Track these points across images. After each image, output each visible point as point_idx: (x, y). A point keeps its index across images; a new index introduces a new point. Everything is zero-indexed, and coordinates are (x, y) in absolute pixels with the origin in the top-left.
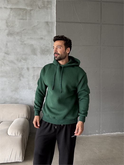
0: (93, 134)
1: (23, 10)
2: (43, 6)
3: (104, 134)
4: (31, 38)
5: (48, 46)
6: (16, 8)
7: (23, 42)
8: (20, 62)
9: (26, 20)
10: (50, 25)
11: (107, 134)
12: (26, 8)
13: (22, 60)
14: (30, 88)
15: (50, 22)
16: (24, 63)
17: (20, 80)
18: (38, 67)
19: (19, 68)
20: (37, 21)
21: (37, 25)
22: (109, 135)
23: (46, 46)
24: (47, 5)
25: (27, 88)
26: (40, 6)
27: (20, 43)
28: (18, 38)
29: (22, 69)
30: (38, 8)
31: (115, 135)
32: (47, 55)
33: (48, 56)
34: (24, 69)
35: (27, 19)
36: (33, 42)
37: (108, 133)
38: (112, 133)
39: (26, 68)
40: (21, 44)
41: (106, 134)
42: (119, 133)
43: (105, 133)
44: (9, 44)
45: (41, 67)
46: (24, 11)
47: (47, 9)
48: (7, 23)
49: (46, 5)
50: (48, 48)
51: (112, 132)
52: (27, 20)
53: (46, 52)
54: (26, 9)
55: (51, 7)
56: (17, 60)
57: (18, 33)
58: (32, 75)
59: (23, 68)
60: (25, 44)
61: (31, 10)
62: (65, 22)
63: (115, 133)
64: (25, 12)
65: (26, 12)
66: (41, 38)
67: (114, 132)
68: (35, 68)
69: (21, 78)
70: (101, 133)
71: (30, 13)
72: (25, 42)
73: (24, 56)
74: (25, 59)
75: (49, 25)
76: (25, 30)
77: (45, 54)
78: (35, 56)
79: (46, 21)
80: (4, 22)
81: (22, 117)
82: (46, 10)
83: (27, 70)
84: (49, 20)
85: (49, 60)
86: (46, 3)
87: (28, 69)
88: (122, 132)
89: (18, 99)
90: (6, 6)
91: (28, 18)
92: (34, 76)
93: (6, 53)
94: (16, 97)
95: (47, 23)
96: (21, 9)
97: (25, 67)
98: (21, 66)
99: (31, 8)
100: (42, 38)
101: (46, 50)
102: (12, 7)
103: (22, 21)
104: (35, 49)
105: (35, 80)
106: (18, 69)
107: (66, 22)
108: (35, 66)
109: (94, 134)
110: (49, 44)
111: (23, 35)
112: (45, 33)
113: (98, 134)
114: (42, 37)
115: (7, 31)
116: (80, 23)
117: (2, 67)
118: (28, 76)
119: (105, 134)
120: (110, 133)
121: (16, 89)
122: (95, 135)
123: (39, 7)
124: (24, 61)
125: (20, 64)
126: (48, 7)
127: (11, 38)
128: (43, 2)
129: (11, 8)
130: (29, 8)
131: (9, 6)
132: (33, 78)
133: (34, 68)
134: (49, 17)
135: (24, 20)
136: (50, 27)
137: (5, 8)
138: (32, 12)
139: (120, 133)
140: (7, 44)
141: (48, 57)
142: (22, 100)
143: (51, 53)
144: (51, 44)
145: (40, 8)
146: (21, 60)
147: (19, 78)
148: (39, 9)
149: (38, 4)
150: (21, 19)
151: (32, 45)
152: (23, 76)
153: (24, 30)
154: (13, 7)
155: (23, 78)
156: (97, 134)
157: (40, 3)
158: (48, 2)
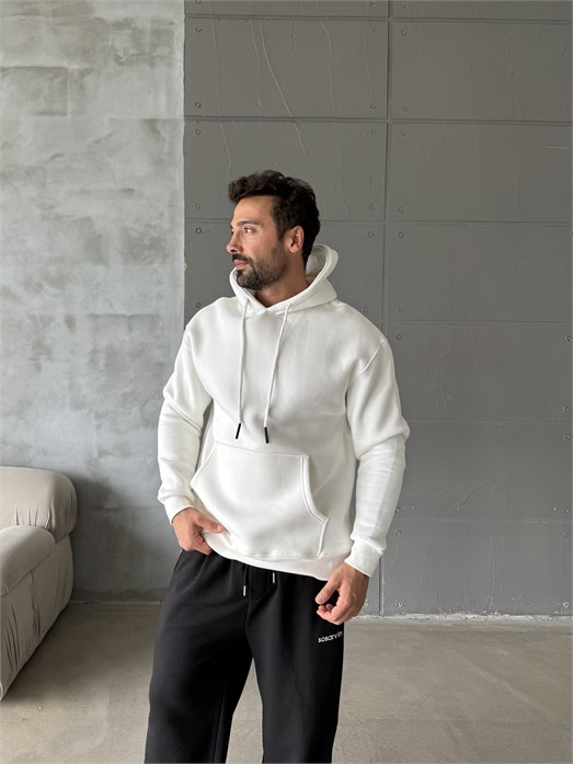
1: (50, 75)
2: (133, 51)
3: (397, 618)
4: (83, 192)
5: (153, 223)
6: (21, 68)
7: (51, 207)
8: (38, 292)
9: (64, 114)
10: (165, 132)
11: (413, 616)
12: (65, 64)
13: (46, 286)
14: (78, 405)
15: (165, 121)
16: (55, 296)
17: (39, 368)
18: (113, 312)
19: (32, 317)
20: (112, 120)
21: (110, 135)
22: (419, 623)
23: (148, 226)
24: (154, 46)
25: (68, 401)
26: (121, 54)
27: (37, 212)
29: (47, 321)
30: (112, 62)
31: (450, 625)
32: (151, 263)
33: (156, 265)
34: (53, 325)
35: (69, 110)
36: (94, 209)
37: (420, 616)
38: (437, 617)
39: (60, 320)
40: (44, 218)
41: (409, 616)
42: (470, 616)
43: (401, 614)
45: (124, 316)
46: (57, 76)
47: (152, 65)
49: (147, 50)
50: (155, 235)
51: (437, 612)
52: (69, 116)
53: (146, 252)
54: (65, 69)
55: (171, 53)
56: (27, 283)
57: (29, 172)
58: (89, 350)
59: (51, 319)
60: (58, 218)
61: (83, 73)
62: (223, 119)
63: (450, 617)
64: (58, 80)
65: (64, 83)
66: (124, 190)
67: (448, 613)
68: (100, 320)
69: (43, 362)
70: (386, 614)
71: (82, 87)
72: (59, 210)
73: (53, 270)
74: (60, 282)
75: (158, 132)
76: (57, 159)
77: (144, 259)
78: (100, 269)
79: (147, 116)
81: (33, 522)
82: (148, 68)
83: (64, 328)
84: (163, 113)
85: (159, 282)
86: (148, 39)
87: (70, 322)
88: (482, 615)
89: (30, 448)
91: (71, 106)
92: (94, 352)
94: (22, 441)
95: (152, 125)
96: (42, 70)
97: (59, 313)
98: (41, 312)
99: (87, 66)
100: (129, 192)
101: (147, 242)
102: (6, 65)
103: (46, 119)
104: (100, 236)
105: (101, 371)
106: (29, 321)
107: (230, 119)
108: (100, 309)
110: (161, 214)
111: (49, 181)
112: (142, 167)
113: (370, 614)
114: (131, 187)
116: (293, 119)
118: (72, 352)
119: (401, 617)
120: (429, 616)
121: (22, 408)
123: (117, 59)
124: (52, 290)
125: (36, 304)
126: (155, 54)
128: (137, 36)
129: (2, 70)
130: (74, 66)
132: (93, 362)
133: (95, 317)
134: (162, 99)
135: (56, 118)
136: (164, 140)
138: (89, 80)
139: (476, 616)
141: (155, 270)
142: (44, 452)
143: (168, 256)
144: (166, 214)
145: (121, 64)
146: (41, 286)
147: (34, 359)
148: (118, 67)
149: (112, 46)
150: (43, 113)
151: (87, 221)
152: (48, 352)
153: (54, 157)
154: (12, 65)
155: (51, 359)
156: (365, 617)
157: (121, 42)
158: (157, 33)
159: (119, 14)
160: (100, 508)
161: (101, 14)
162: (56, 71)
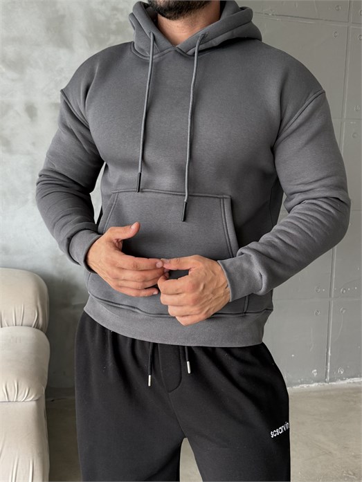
0: (298, 384)
3: (340, 383)
5: (121, 6)
11: (351, 380)
16: (13, 80)
22: (359, 385)
29: (5, 108)
34: (11, 113)
37: (356, 380)
39: (20, 108)
41: (348, 380)
43: (342, 380)
59: (9, 107)
70: (331, 380)
73: (10, 51)
74: (18, 65)
81: (19, 322)
83: (25, 117)
87: (31, 110)
97: (19, 100)
101: (113, 27)
104: (63, 17)
109: (302, 383)
113: (318, 382)
118: (34, 144)
119: (343, 382)
122: (305, 386)
152: (8, 144)
155: (10, 151)
156: (313, 385)
160: (67, 305)
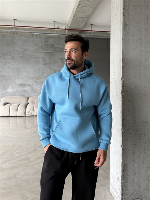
12: (52, 52)
27: (49, 68)
28: (48, 66)
44: (44, 69)
48: (43, 59)
57: (48, 64)
61: (54, 53)
80: (42, 58)
90: (42, 51)
91: (52, 56)
93: (42, 73)
96: (49, 52)
103: (50, 58)
111: (50, 65)
115: (43, 63)
117: (41, 80)
123: (58, 52)
127: (45, 66)
129: (45, 52)
130: (53, 52)
131: (44, 51)
137: (42, 52)
138: (55, 54)
140: (43, 69)
150: (50, 57)
157: (58, 50)
158: (62, 49)
159: (58, 46)
161: (56, 46)
162: (51, 53)
